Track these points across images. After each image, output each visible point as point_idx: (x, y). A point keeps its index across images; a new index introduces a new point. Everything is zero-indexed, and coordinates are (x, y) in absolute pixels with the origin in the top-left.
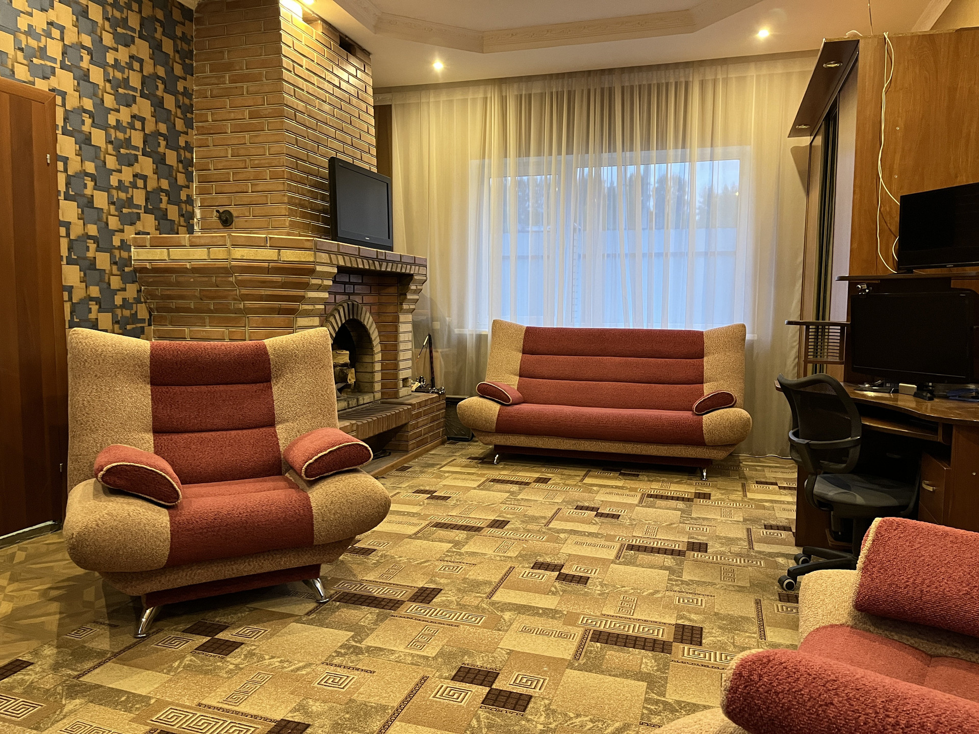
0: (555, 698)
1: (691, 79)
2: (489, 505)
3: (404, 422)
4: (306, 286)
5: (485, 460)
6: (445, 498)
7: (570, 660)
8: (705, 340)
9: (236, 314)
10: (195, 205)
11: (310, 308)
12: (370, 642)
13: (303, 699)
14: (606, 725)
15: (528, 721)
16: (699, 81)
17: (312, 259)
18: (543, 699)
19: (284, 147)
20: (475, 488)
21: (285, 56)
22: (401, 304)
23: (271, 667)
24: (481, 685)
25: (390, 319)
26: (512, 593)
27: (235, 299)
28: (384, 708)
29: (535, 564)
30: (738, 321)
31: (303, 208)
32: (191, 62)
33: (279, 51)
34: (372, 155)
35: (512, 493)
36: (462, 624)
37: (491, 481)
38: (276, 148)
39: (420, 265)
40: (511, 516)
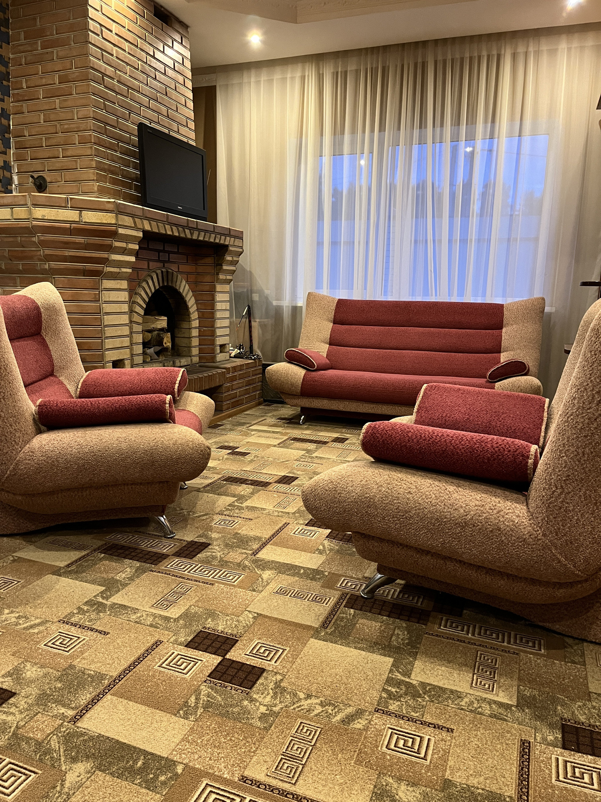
0: (289, 674)
1: (503, 52)
2: (283, 462)
3: (218, 384)
4: (110, 249)
5: (292, 421)
6: (244, 454)
7: (317, 628)
8: (505, 312)
9: (43, 274)
10: (13, 172)
11: (115, 271)
12: (117, 599)
13: (23, 662)
14: (336, 710)
15: (252, 700)
16: (512, 54)
17: (113, 221)
18: (276, 673)
19: (90, 111)
20: (275, 446)
21: (92, 19)
22: (218, 274)
23: (6, 623)
24: (213, 654)
25: (207, 288)
26: (279, 550)
27: (40, 260)
28: (101, 677)
29: (310, 521)
30: (537, 294)
31: (112, 173)
32: (7, 31)
33: (85, 15)
34: (190, 129)
35: (308, 451)
36: (217, 582)
37: (291, 440)
38: (83, 112)
39: (235, 237)
40: (301, 473)
